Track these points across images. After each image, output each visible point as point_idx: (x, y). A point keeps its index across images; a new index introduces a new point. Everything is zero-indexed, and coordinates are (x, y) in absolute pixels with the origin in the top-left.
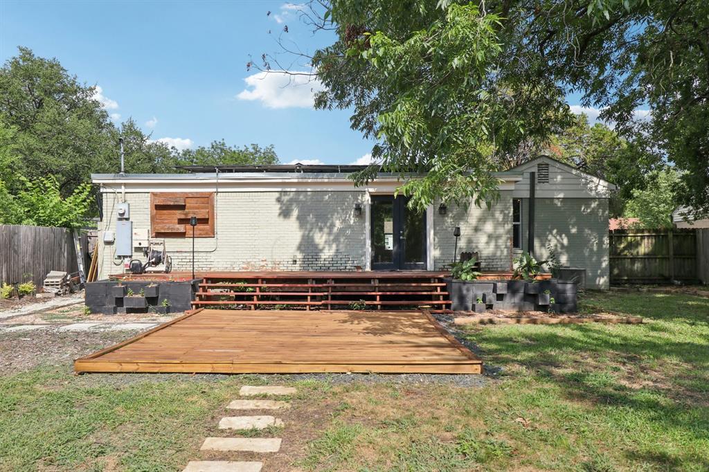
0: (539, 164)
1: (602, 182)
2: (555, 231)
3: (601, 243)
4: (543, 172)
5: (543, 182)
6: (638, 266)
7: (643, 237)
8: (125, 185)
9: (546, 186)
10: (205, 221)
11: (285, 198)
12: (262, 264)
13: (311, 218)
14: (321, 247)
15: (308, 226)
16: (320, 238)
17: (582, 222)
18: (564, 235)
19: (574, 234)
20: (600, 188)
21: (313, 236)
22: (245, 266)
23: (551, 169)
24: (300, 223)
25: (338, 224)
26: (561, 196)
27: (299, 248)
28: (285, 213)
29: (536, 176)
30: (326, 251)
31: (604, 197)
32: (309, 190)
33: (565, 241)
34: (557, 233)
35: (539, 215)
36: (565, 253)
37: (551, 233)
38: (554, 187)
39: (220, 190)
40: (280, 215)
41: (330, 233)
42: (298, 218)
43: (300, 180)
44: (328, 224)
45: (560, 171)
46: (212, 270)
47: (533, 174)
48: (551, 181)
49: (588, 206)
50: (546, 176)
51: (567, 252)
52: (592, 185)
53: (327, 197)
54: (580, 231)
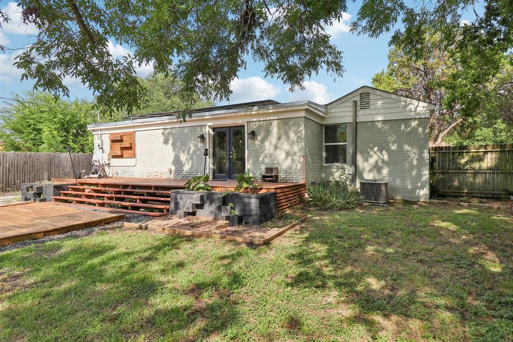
0: (360, 94)
1: (421, 104)
2: (376, 149)
3: (421, 158)
4: (365, 100)
5: (365, 109)
6: (479, 180)
7: (486, 153)
8: (101, 130)
9: (367, 111)
10: (130, 148)
11: (166, 132)
12: (156, 174)
13: (178, 144)
14: (183, 163)
15: (177, 149)
16: (183, 157)
17: (402, 139)
18: (384, 152)
19: (393, 151)
20: (419, 109)
21: (179, 156)
22: (148, 175)
23: (371, 97)
24: (173, 147)
25: (192, 148)
26: (380, 118)
27: (173, 163)
28: (166, 142)
29: (359, 103)
30: (186, 166)
31: (423, 117)
32: (177, 126)
33: (386, 157)
34: (378, 150)
35: (361, 135)
36: (386, 167)
37: (372, 149)
38: (375, 112)
39: (137, 130)
40: (164, 142)
41: (188, 154)
42: (172, 144)
43: (170, 121)
44: (187, 148)
45: (380, 97)
46: (135, 177)
47: (355, 102)
48: (371, 107)
49: (407, 126)
50: (368, 103)
51: (388, 166)
52: (412, 107)
53: (186, 130)
54: (400, 148)
